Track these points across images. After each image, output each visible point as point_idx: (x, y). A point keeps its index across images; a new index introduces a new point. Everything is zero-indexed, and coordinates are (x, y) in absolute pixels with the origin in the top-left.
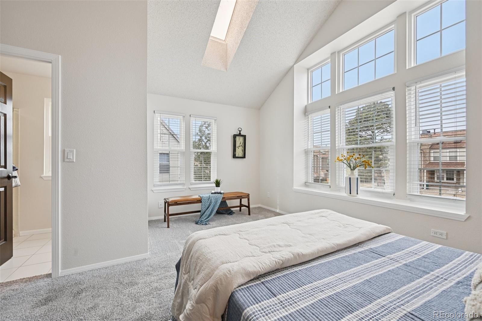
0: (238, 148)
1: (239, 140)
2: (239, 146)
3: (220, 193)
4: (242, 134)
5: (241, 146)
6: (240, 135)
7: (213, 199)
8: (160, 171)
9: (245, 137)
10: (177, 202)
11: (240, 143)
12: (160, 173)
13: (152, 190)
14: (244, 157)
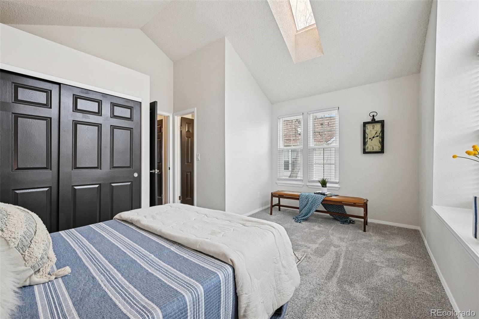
0: (372, 140)
1: (373, 128)
2: (374, 137)
3: (324, 194)
4: (376, 120)
5: (377, 136)
6: (374, 121)
7: (310, 198)
8: (285, 167)
9: (382, 123)
10: (283, 195)
11: (376, 133)
12: (285, 169)
13: (277, 183)
14: (382, 151)
